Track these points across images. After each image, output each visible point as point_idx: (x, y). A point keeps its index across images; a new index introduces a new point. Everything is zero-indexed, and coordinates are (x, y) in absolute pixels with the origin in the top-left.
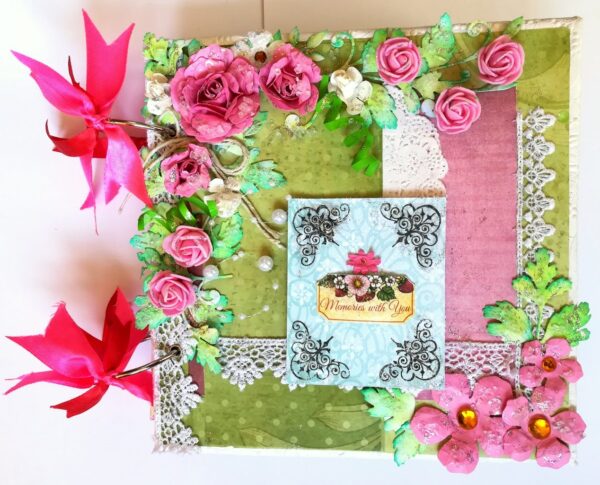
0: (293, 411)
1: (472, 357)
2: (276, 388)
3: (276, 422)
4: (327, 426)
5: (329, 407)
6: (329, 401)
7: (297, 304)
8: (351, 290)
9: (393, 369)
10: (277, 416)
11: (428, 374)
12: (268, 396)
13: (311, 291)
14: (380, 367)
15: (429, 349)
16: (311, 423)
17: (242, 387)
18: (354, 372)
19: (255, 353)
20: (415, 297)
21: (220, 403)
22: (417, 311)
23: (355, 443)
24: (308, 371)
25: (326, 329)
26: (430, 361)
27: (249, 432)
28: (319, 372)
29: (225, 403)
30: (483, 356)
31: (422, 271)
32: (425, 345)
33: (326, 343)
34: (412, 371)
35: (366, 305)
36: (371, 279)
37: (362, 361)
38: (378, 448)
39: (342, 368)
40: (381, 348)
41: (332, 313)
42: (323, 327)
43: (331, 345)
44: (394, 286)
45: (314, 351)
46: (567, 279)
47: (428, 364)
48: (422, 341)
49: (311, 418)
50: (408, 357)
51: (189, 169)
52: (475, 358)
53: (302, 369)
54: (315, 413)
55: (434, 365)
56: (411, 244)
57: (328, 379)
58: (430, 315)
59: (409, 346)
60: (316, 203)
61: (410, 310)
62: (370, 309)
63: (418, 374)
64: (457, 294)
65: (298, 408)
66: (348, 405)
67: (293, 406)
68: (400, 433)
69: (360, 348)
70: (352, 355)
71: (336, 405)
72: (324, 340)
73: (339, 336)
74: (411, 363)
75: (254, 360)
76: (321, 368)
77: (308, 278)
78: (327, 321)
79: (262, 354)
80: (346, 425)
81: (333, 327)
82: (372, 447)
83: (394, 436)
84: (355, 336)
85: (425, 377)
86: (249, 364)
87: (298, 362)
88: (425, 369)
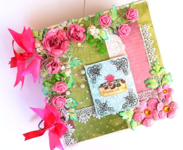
0: (101, 125)
1: (145, 95)
2: (95, 120)
3: (97, 129)
4: (111, 126)
5: (111, 121)
6: (110, 119)
7: (95, 95)
8: (109, 87)
9: (125, 105)
10: (97, 127)
11: (135, 103)
12: (93, 123)
13: (97, 90)
14: (122, 105)
15: (134, 97)
16: (107, 126)
17: (85, 122)
18: (115, 109)
19: (86, 112)
20: (126, 84)
21: (80, 129)
22: (127, 87)
23: (120, 128)
24: (103, 112)
25: (105, 99)
26: (135, 100)
27: (90, 134)
28: (106, 112)
29: (81, 128)
30: (148, 94)
31: (126, 76)
32: (132, 96)
33: (106, 103)
34: (131, 104)
35: (114, 90)
36: (113, 82)
37: (117, 105)
38: (127, 127)
39: (112, 109)
40: (121, 100)
41: (105, 94)
43: (107, 104)
44: (120, 83)
45: (103, 106)
46: (164, 68)
47: (134, 101)
48: (131, 95)
49: (107, 125)
50: (129, 100)
51: (55, 65)
52: (146, 95)
53: (101, 112)
54: (107, 123)
55: (136, 101)
56: (121, 70)
57: (108, 113)
58: (131, 88)
59: (128, 97)
60: (92, 65)
62: (115, 90)
63: (132, 104)
64: (136, 80)
65: (102, 124)
66: (116, 118)
67: (101, 123)
69: (115, 102)
70: (114, 105)
71: (113, 119)
72: (105, 103)
73: (108, 100)
74: (130, 102)
75: (86, 114)
76: (106, 111)
77: (96, 87)
78: (104, 97)
79: (88, 111)
80: (117, 124)
81: (106, 98)
82: (125, 128)
83: (130, 123)
84: (113, 99)
85: (135, 104)
86: (85, 116)
87: (99, 111)
88: (134, 102)
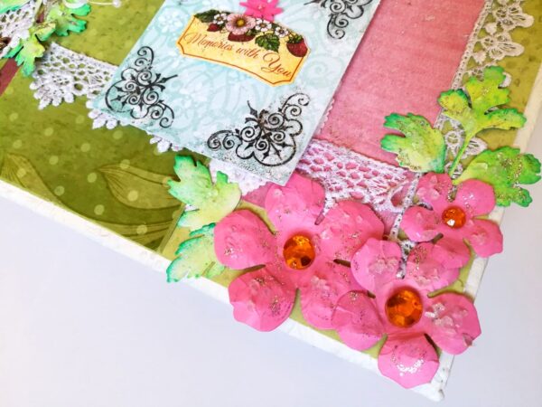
0: (81, 155)
1: (343, 170)
2: (80, 120)
3: (54, 160)
4: (108, 188)
5: (125, 165)
6: (130, 158)
7: (158, 30)
8: (229, 28)
9: (229, 138)
10: (59, 153)
11: (272, 159)
12: (64, 126)
13: (182, 21)
14: (214, 130)
15: (290, 131)
16: (92, 178)
17: (43, 105)
18: (177, 124)
19: (81, 74)
20: (303, 65)
21: (8, 115)
22: (298, 80)
23: (130, 225)
24: (124, 103)
25: (175, 65)
26: (284, 145)
27: (16, 160)
28: (136, 108)
29: (14, 117)
30: (361, 174)
31: (326, 40)
32: (287, 124)
33: (165, 80)
34: (252, 149)
35: (237, 45)
36: (260, 21)
37: (196, 114)
38: (154, 245)
39: (167, 114)
40: (229, 108)
41: (195, 48)
42: (173, 61)
43: (168, 85)
44: (283, 40)
45: (146, 83)
46: (521, 113)
47: (279, 148)
48: (285, 118)
49: (96, 170)
50: (257, 131)
52: (348, 173)
53: (119, 98)
54: (102, 167)
55: (286, 152)
56: (328, 9)
57: (141, 119)
58: (312, 92)
59: (266, 117)
61: (289, 76)
62: (239, 51)
63: (260, 154)
64: (359, 88)
65: (88, 154)
66: (150, 170)
67: (85, 147)
68: (196, 236)
69: (203, 99)
70: (188, 104)
71: (135, 166)
72: (164, 75)
73: (185, 76)
74: (257, 139)
75: (76, 79)
76: (141, 105)
77: (187, 8)
78: (182, 56)
79: (89, 77)
80: (133, 196)
81: (184, 65)
82: (148, 240)
83: (187, 236)
84: (204, 84)
85: (266, 161)
86: (67, 82)
87: (120, 89)
88: (272, 152)
